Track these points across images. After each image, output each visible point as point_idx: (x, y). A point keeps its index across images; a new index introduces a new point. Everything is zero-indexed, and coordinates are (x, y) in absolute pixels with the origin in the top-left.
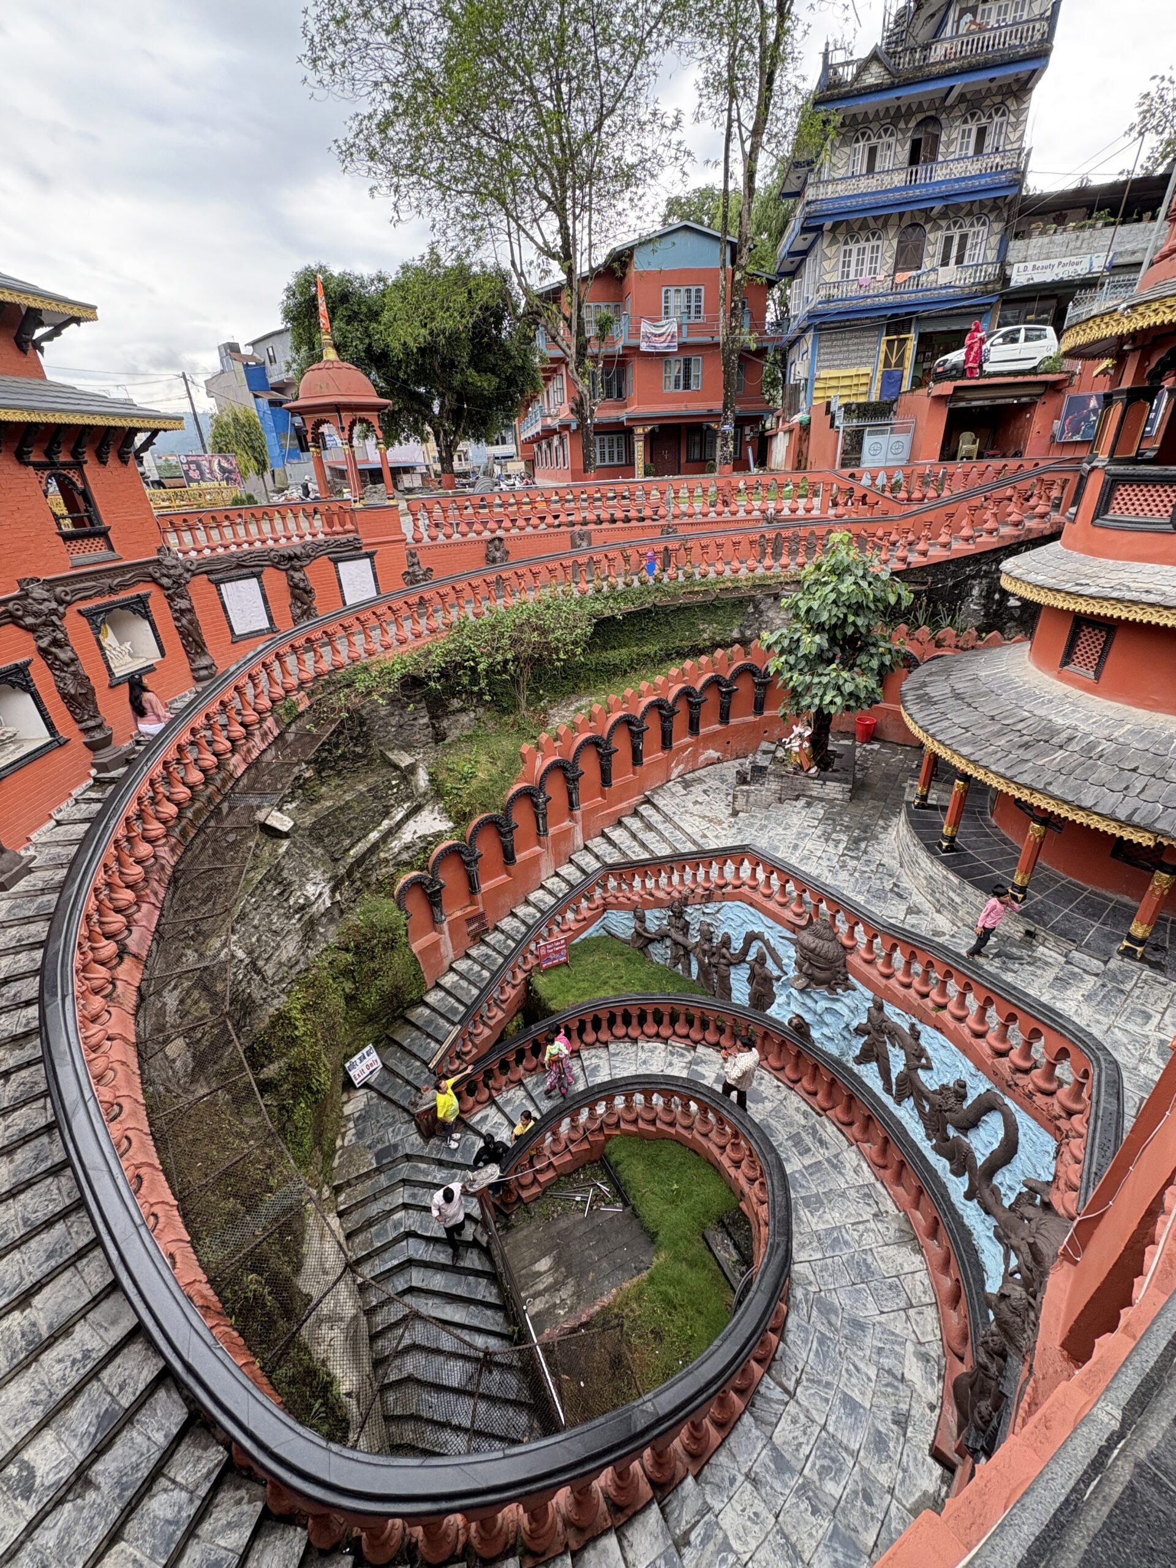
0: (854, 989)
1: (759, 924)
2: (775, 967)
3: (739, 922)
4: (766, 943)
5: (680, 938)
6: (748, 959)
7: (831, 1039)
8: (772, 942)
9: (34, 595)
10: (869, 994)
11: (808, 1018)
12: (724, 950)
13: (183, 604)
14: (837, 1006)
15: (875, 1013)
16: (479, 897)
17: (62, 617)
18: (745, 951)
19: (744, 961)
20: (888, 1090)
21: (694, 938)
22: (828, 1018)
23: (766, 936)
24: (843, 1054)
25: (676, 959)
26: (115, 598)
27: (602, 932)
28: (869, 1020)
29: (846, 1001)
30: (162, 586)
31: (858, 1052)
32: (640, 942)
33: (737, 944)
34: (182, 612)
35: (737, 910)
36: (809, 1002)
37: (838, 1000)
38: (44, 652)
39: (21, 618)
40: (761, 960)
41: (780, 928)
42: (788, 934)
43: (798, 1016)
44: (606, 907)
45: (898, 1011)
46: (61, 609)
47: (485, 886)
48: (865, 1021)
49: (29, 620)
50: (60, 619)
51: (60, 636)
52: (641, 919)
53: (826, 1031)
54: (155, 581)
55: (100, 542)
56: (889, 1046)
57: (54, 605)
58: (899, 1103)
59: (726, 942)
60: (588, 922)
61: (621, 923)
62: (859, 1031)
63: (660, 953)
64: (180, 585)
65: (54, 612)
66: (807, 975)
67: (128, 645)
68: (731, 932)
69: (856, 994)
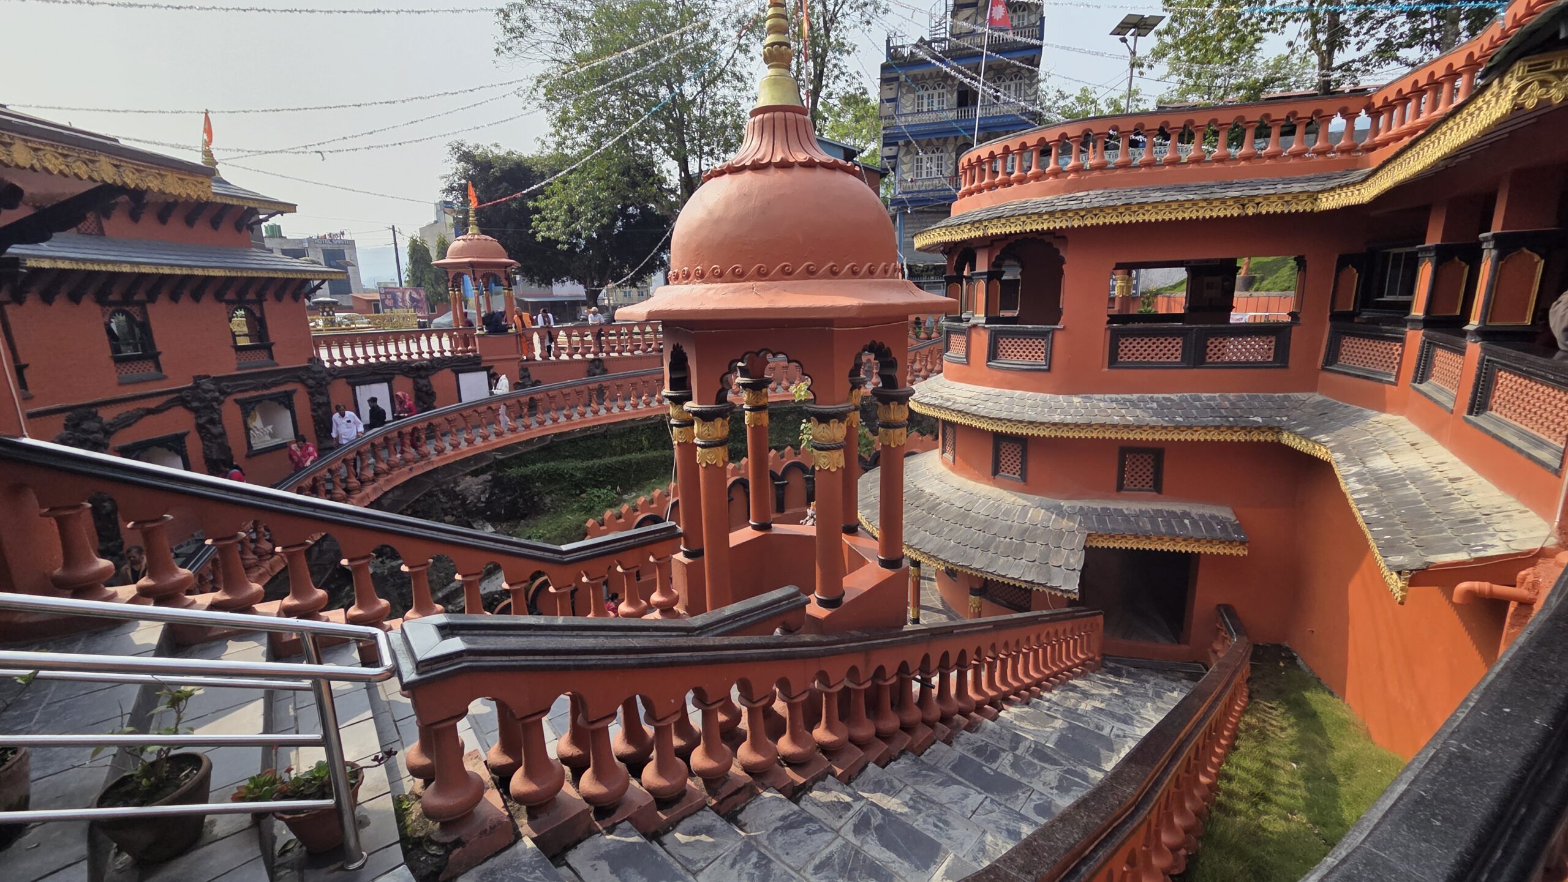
9: (204, 387)
13: (321, 399)
17: (221, 403)
26: (266, 392)
30: (307, 386)
34: (319, 405)
38: (200, 428)
39: (189, 402)
46: (222, 398)
49: (195, 404)
50: (219, 404)
51: (216, 416)
54: (302, 382)
55: (265, 353)
57: (217, 394)
64: (321, 385)
65: (216, 399)
67: (270, 428)
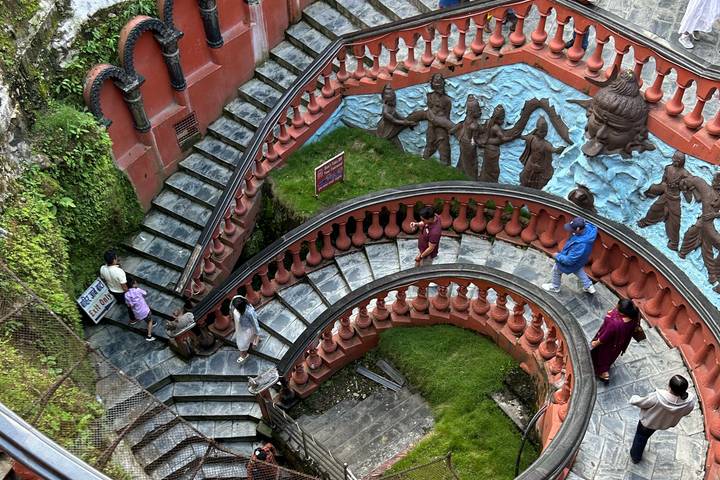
0: (652, 149)
1: (544, 88)
2: (557, 137)
3: (518, 89)
4: (551, 111)
5: (441, 120)
6: (524, 133)
7: (617, 206)
8: (557, 109)
10: (669, 151)
11: (593, 187)
12: (495, 127)
14: (629, 171)
15: (673, 170)
16: (186, 94)
18: (522, 124)
19: (519, 136)
20: (673, 246)
21: (458, 117)
22: (618, 185)
23: (551, 102)
24: (627, 220)
25: (432, 146)
27: (341, 124)
28: (665, 179)
29: (642, 163)
31: (644, 215)
32: (389, 131)
33: (513, 118)
35: (516, 76)
36: (598, 170)
37: (630, 164)
40: (541, 131)
41: (570, 90)
42: (580, 97)
43: (583, 187)
44: (344, 92)
45: (701, 164)
47: (190, 78)
48: (658, 181)
52: (391, 102)
53: (613, 198)
56: (683, 203)
58: (683, 257)
59: (499, 116)
60: (324, 113)
61: (364, 110)
62: (650, 193)
63: (415, 141)
66: (602, 140)
68: (505, 103)
69: (654, 154)
